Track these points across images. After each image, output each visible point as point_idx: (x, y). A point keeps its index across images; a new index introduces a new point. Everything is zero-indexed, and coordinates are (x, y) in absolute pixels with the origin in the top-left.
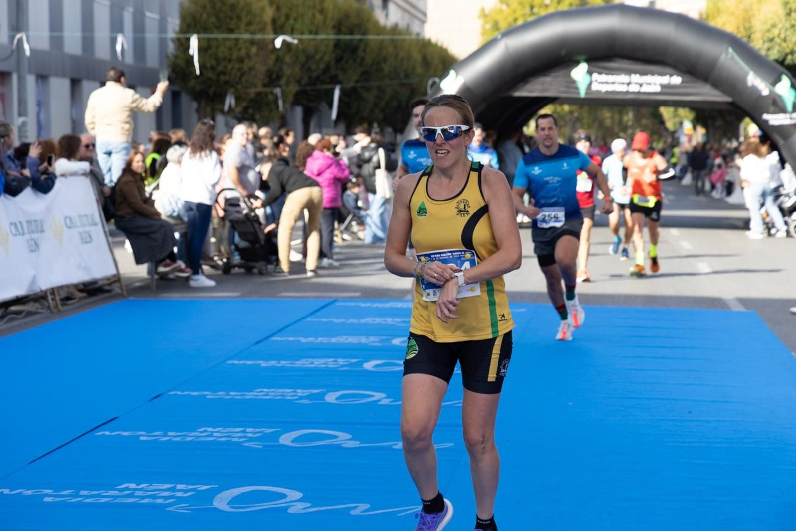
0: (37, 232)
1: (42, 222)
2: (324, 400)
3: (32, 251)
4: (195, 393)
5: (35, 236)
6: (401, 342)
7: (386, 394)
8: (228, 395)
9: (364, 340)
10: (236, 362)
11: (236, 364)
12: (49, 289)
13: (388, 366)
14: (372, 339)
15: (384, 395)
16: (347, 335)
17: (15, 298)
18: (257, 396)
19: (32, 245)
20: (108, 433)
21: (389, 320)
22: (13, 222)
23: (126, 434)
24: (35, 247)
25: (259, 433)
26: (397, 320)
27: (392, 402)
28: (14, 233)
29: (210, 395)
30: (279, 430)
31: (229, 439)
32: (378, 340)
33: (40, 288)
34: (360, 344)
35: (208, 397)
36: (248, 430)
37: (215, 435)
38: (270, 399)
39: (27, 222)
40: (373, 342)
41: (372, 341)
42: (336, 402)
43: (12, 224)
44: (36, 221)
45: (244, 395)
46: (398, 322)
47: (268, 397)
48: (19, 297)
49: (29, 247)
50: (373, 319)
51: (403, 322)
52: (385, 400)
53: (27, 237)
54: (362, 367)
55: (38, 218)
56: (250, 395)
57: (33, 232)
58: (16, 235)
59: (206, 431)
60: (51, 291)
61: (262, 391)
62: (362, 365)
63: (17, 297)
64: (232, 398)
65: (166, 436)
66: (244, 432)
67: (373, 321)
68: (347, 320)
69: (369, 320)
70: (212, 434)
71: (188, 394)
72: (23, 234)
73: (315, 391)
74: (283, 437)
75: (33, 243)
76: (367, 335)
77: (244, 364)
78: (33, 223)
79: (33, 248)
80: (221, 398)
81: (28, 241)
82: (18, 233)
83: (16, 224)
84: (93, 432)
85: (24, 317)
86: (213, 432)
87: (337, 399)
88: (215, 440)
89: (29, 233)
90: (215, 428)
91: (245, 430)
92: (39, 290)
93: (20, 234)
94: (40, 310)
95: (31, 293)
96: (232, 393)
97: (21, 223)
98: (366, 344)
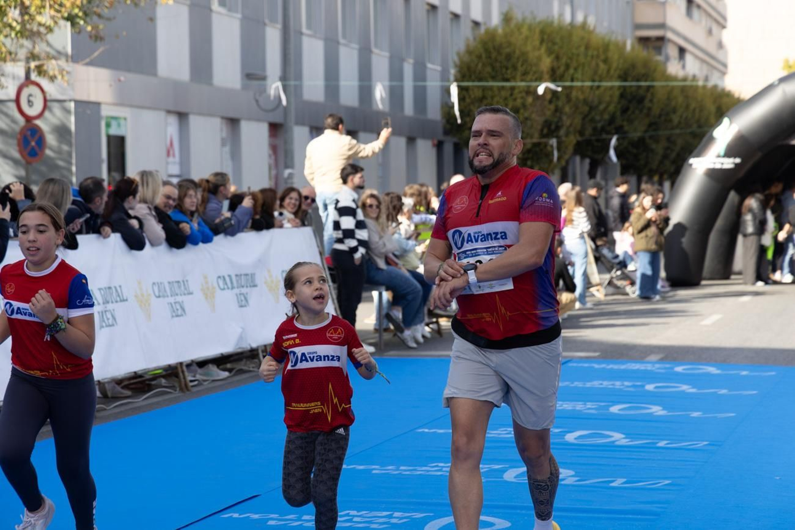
0: (247, 287)
1: (253, 275)
2: (503, 478)
3: (241, 306)
4: (361, 467)
5: (244, 290)
6: (619, 410)
7: (576, 472)
8: (398, 469)
9: (579, 406)
10: (426, 430)
11: (426, 432)
12: (261, 346)
13: (593, 437)
14: (589, 405)
15: (572, 473)
16: (563, 401)
17: (220, 355)
18: (428, 471)
19: (242, 301)
20: (236, 515)
21: (618, 384)
22: (221, 275)
23: (256, 516)
24: (243, 302)
25: (405, 518)
26: (626, 383)
27: (576, 481)
28: (222, 286)
29: (376, 470)
30: (431, 514)
31: (367, 525)
32: (593, 407)
33: (250, 345)
34: (574, 410)
35: (374, 472)
36: (397, 514)
37: (355, 519)
38: (441, 475)
39: (237, 275)
40: (589, 409)
41: (589, 407)
42: (514, 480)
43: (219, 277)
44: (246, 275)
45: (415, 470)
46: (628, 387)
47: (439, 473)
48: (225, 354)
49: (238, 302)
50: (601, 382)
51: (634, 386)
52: (570, 478)
53: (236, 291)
54: (564, 438)
55: (249, 272)
56: (421, 470)
57: (243, 287)
58: (224, 289)
59: (348, 515)
60: (263, 348)
61: (437, 466)
62: (565, 435)
63: (222, 354)
64: (400, 473)
65: (299, 519)
66: (390, 517)
67: (601, 384)
68: (572, 383)
69: (596, 384)
70: (352, 519)
71: (354, 468)
72: (233, 288)
73: (497, 467)
74: (433, 522)
75: (243, 298)
76: (585, 401)
77: (435, 432)
78: (243, 277)
79: (244, 303)
80: (388, 473)
81: (237, 295)
82: (226, 287)
83: (224, 279)
84: (220, 514)
85: (235, 375)
86: (354, 516)
87: (515, 477)
88: (350, 526)
89: (238, 288)
90: (358, 511)
91: (393, 514)
92: (249, 348)
93: (228, 288)
94: (251, 369)
95: (240, 350)
96: (402, 468)
97: (229, 276)
98: (579, 411)
